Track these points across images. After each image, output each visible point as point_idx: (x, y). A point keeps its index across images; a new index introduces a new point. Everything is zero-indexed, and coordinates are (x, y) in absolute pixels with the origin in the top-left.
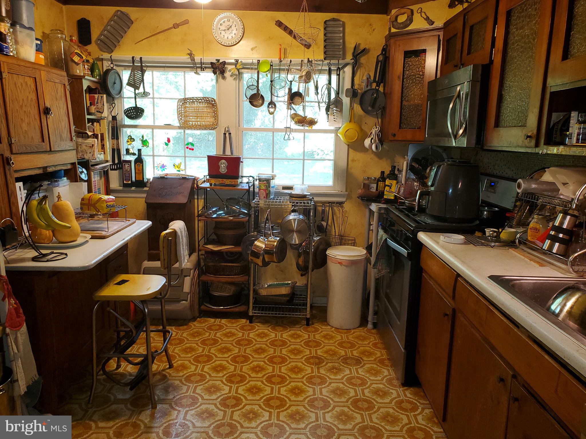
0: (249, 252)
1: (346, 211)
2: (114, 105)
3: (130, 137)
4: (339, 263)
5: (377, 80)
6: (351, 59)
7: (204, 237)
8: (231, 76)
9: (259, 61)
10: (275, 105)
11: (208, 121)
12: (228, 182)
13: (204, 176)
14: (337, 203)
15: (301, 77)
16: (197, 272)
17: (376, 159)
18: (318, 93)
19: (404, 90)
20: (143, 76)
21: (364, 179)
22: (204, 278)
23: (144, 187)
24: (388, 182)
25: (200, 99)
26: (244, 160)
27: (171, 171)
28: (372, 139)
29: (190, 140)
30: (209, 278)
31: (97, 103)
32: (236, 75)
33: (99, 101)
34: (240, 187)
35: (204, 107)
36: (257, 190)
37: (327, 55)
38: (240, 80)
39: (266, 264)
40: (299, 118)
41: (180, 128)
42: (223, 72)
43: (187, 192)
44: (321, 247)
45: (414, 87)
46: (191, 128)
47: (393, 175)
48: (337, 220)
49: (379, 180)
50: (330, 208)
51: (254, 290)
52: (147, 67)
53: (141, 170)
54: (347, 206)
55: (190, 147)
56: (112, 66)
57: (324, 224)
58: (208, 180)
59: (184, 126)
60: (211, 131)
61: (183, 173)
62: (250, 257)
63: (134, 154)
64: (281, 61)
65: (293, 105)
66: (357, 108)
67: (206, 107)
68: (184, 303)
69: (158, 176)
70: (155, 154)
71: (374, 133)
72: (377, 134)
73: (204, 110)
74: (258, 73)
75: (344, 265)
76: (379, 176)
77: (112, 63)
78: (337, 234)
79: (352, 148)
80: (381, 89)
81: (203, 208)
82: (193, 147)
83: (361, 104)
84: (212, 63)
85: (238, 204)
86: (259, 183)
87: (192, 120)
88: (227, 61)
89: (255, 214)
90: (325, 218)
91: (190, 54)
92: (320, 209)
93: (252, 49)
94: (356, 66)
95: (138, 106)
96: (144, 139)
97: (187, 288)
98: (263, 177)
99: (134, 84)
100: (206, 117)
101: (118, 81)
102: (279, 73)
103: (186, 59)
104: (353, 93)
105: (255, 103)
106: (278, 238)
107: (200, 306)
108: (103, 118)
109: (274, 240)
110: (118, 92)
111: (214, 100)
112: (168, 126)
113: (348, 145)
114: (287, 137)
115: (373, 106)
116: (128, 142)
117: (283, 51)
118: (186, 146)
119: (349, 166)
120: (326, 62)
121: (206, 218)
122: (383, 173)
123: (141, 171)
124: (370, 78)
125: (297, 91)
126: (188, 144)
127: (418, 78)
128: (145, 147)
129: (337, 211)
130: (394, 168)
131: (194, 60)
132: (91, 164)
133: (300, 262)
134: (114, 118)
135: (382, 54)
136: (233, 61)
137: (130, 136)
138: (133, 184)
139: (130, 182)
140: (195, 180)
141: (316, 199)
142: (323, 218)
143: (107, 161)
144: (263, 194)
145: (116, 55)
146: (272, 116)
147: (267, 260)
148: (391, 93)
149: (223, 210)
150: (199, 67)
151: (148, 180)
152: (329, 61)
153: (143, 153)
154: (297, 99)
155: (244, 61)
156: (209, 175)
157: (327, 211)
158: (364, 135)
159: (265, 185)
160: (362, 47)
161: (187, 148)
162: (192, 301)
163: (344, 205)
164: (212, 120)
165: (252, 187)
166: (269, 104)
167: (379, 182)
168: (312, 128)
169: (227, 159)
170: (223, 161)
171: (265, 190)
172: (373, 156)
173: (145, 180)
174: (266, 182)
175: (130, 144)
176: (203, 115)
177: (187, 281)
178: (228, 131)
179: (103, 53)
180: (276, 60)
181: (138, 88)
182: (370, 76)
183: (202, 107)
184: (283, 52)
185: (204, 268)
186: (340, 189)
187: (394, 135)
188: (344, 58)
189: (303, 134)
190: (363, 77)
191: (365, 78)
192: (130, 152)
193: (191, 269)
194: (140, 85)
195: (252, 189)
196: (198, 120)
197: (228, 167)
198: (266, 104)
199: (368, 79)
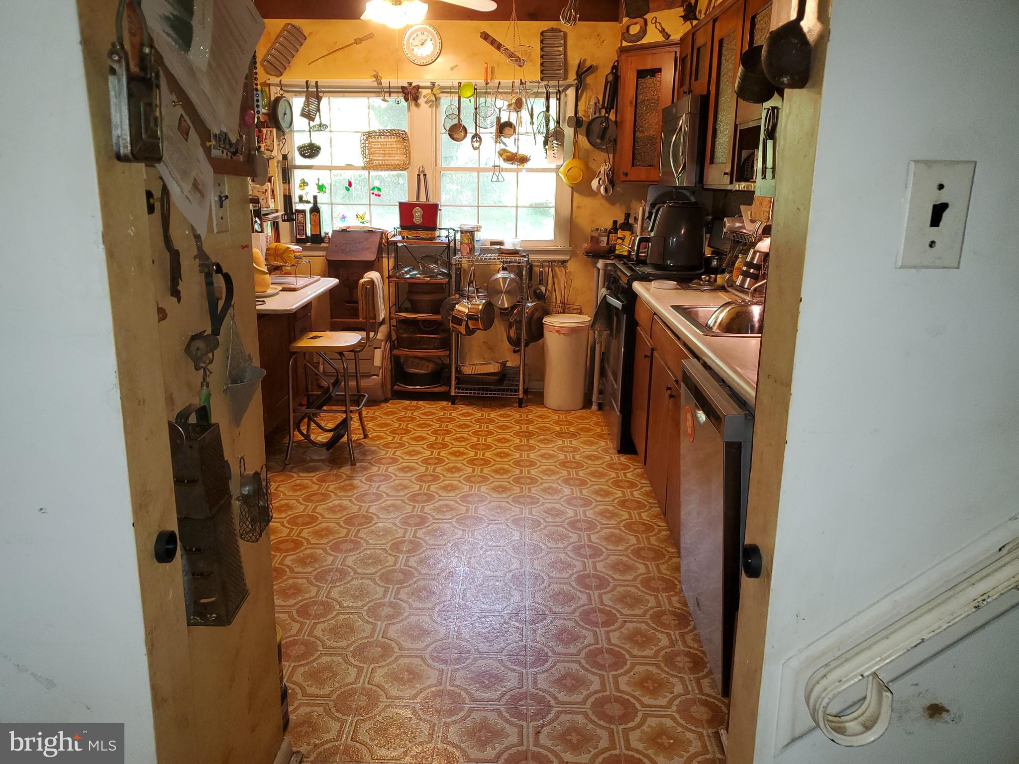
0: (450, 318)
1: (570, 272)
2: (284, 141)
3: (302, 181)
4: (557, 331)
5: (606, 105)
6: (575, 80)
7: (395, 304)
8: (426, 102)
9: (461, 83)
10: (480, 138)
11: (398, 160)
12: (423, 234)
13: (395, 228)
14: (559, 261)
15: (509, 105)
16: (388, 345)
17: (607, 205)
18: (533, 124)
19: (637, 117)
20: (319, 104)
21: (592, 231)
22: (396, 352)
23: (321, 243)
24: (620, 233)
25: (389, 132)
26: (442, 208)
27: (352, 223)
28: (600, 179)
29: (377, 183)
30: (403, 352)
31: (266, 139)
32: (433, 101)
33: (268, 137)
34: (438, 241)
35: (392, 141)
36: (458, 246)
37: (546, 74)
38: (437, 107)
39: (470, 332)
40: (508, 154)
41: (364, 168)
42: (416, 99)
43: (375, 249)
44: (537, 315)
45: (649, 114)
46: (378, 168)
47: (627, 226)
48: (559, 284)
49: (610, 232)
50: (550, 269)
51: (457, 368)
52: (324, 92)
53: (318, 221)
54: (572, 266)
55: (376, 192)
56: (282, 92)
57: (543, 289)
58: (400, 232)
59: (368, 167)
60: (402, 172)
61: (366, 225)
62: (451, 324)
63: (308, 202)
64: (487, 84)
65: (502, 137)
66: (583, 140)
67: (396, 142)
68: (376, 379)
69: (338, 229)
70: (333, 202)
71: (602, 172)
72: (607, 174)
73: (393, 146)
74: (459, 97)
75: (563, 334)
76: (611, 227)
77: (281, 89)
78: (558, 301)
79: (576, 192)
80: (612, 116)
81: (394, 268)
82: (380, 193)
83: (588, 135)
84: (402, 87)
85: (436, 263)
86: (461, 236)
87: (378, 159)
88: (421, 84)
89: (456, 273)
90: (544, 282)
91: (377, 77)
92: (537, 270)
93: (452, 69)
94: (580, 86)
95: (313, 142)
96: (320, 184)
97: (377, 362)
98: (466, 228)
99: (308, 115)
100: (395, 154)
101: (288, 112)
102: (485, 97)
103: (369, 81)
104: (577, 122)
105: (455, 136)
106: (484, 301)
107: (392, 386)
108: (272, 157)
109: (479, 303)
110: (288, 125)
111: (406, 133)
112: (349, 167)
113: (572, 188)
114: (495, 179)
115: (602, 138)
116: (301, 186)
117: (489, 70)
118: (371, 191)
119: (574, 216)
120: (544, 83)
121: (398, 278)
122: (615, 222)
123: (317, 223)
124: (599, 103)
125: (507, 120)
126: (373, 189)
127: (652, 103)
128: (321, 193)
129: (559, 273)
130: (628, 216)
131: (381, 83)
132: (263, 213)
133: (512, 334)
134: (285, 157)
135: (612, 72)
136: (429, 84)
137: (303, 179)
138: (307, 240)
139: (304, 237)
140: (383, 233)
141: (532, 257)
142: (541, 281)
143: (277, 211)
144: (466, 249)
145: (286, 79)
146: (477, 151)
147: (471, 326)
148: (622, 122)
149: (418, 269)
150: (386, 92)
151: (326, 234)
152: (546, 83)
153: (319, 201)
154: (507, 130)
155: (442, 84)
156: (402, 227)
157: (546, 272)
158: (591, 174)
159: (468, 237)
160: (588, 64)
161: (373, 194)
162: (384, 377)
163: (568, 265)
164: (403, 158)
165: (453, 242)
166: (473, 137)
167: (611, 235)
168: (523, 166)
169: (423, 206)
170: (418, 209)
171: (468, 244)
172: (603, 201)
173: (323, 235)
174: (469, 234)
175: (303, 189)
176: (391, 152)
177: (378, 353)
178: (423, 171)
179: (270, 77)
180: (481, 82)
181: (313, 120)
182: (599, 100)
183: (390, 142)
184: (490, 72)
185: (396, 342)
186: (562, 244)
187: (626, 174)
188: (565, 78)
189: (515, 173)
190: (590, 100)
191: (592, 103)
192: (303, 199)
193: (382, 341)
194: (315, 116)
195: (452, 245)
196: (386, 158)
197: (423, 217)
198: (469, 136)
199: (595, 103)
